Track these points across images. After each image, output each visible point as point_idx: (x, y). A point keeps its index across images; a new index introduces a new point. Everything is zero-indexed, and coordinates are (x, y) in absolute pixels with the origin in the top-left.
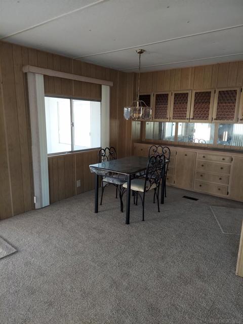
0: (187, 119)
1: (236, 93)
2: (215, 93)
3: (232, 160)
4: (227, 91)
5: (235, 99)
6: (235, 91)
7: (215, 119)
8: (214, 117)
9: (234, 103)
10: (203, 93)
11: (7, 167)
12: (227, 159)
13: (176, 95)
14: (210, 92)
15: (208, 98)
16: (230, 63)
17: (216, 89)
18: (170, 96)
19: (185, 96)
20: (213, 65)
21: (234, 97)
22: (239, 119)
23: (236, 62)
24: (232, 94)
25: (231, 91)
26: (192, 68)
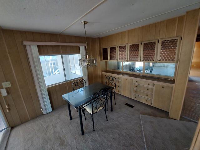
0: (126, 60)
1: (155, 44)
2: (141, 44)
3: (154, 85)
4: (149, 43)
5: (155, 48)
6: (154, 42)
7: (142, 60)
8: (142, 59)
9: (154, 50)
10: (134, 45)
11: (21, 97)
12: (151, 84)
13: (119, 47)
14: (139, 44)
15: (137, 48)
16: (149, 25)
17: (142, 42)
18: (116, 48)
19: (125, 47)
20: (139, 28)
21: (154, 46)
22: (158, 60)
23: (154, 24)
24: (152, 44)
25: (151, 42)
26: (127, 31)
